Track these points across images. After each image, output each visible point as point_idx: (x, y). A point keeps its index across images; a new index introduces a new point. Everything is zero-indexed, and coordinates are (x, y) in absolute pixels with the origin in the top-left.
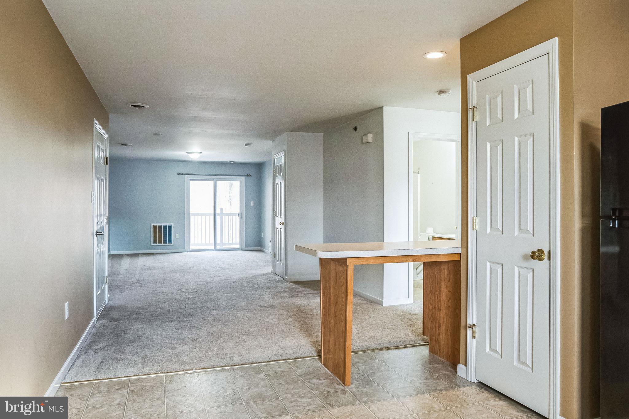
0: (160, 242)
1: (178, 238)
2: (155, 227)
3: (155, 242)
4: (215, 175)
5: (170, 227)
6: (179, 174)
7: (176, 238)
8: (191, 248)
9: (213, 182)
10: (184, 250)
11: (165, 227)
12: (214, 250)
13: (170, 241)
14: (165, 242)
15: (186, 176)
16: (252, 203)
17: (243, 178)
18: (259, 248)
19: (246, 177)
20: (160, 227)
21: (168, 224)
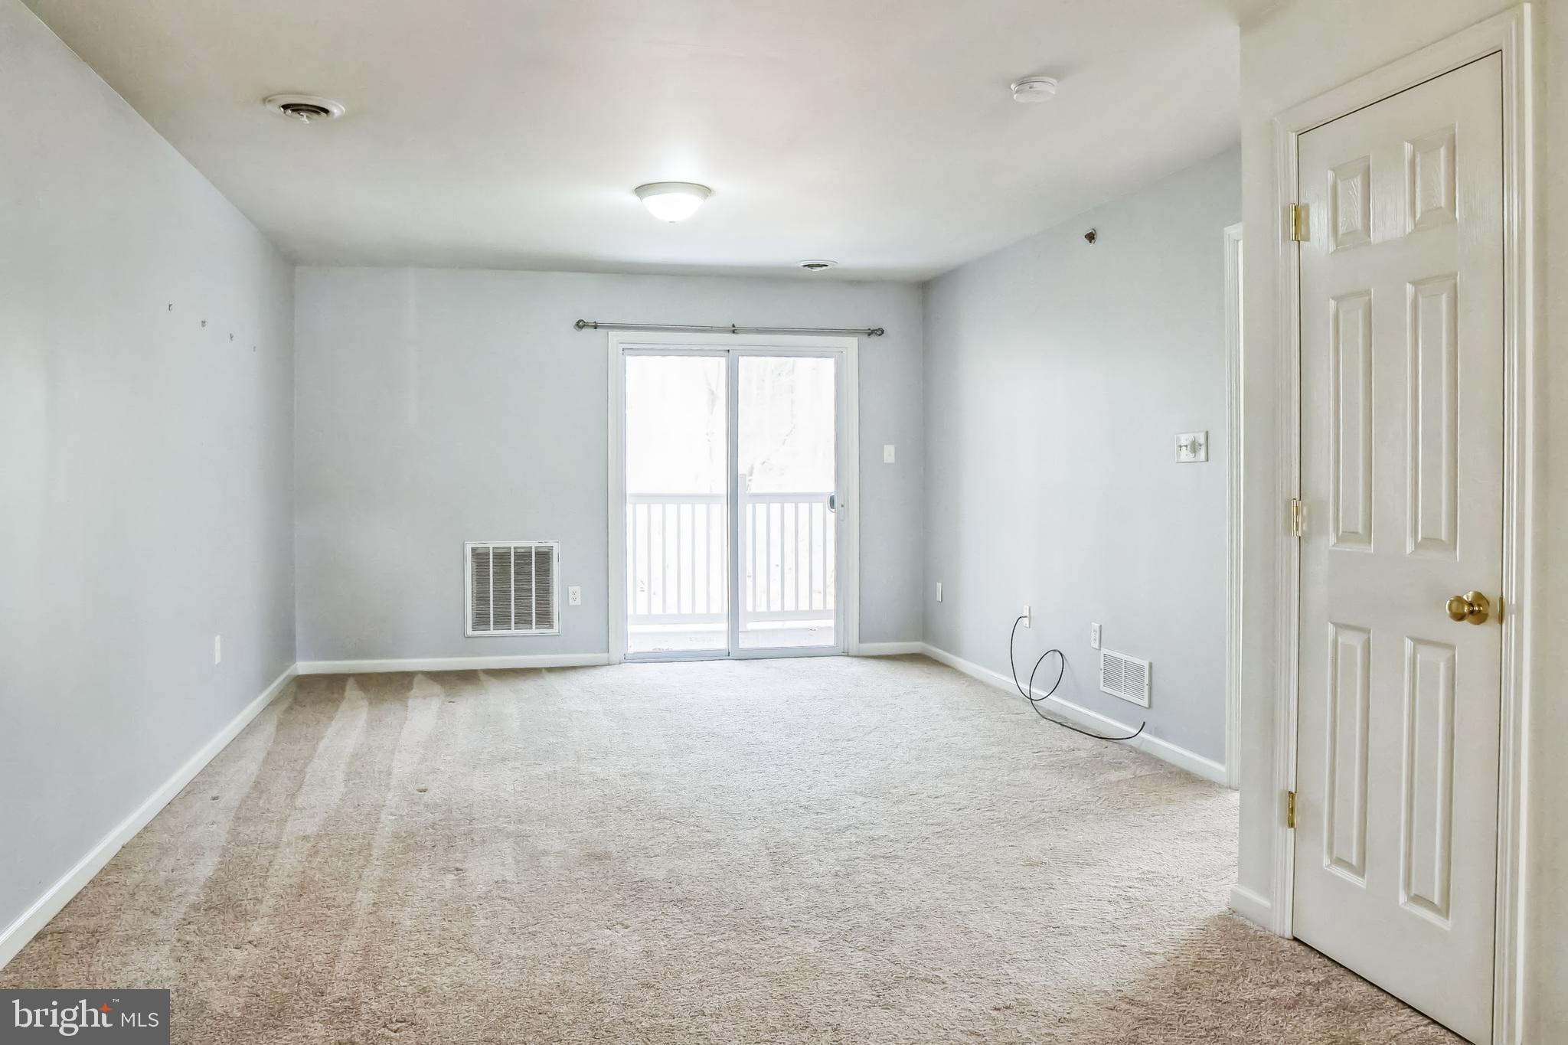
0: (502, 620)
1: (578, 602)
2: (480, 557)
3: (481, 620)
4: (734, 332)
5: (544, 558)
6: (581, 327)
7: (572, 602)
8: (634, 647)
9: (723, 360)
10: (605, 655)
11: (523, 557)
12: (728, 655)
13: (545, 618)
14: (523, 620)
15: (612, 334)
16: (889, 454)
17: (852, 342)
18: (915, 646)
19: (865, 338)
20: (502, 557)
21: (533, 544)
